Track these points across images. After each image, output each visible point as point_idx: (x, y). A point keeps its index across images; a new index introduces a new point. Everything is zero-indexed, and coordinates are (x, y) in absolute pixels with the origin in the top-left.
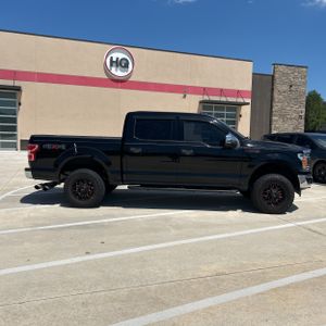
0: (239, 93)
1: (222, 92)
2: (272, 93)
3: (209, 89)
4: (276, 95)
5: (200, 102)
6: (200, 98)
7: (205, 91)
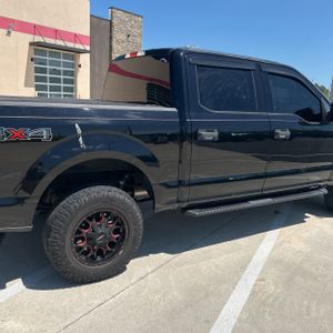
0: (76, 37)
1: (56, 33)
2: (111, 42)
3: (42, 27)
4: (114, 45)
5: (31, 44)
6: (30, 38)
7: (35, 29)
